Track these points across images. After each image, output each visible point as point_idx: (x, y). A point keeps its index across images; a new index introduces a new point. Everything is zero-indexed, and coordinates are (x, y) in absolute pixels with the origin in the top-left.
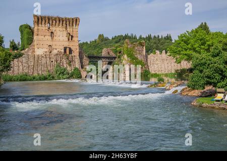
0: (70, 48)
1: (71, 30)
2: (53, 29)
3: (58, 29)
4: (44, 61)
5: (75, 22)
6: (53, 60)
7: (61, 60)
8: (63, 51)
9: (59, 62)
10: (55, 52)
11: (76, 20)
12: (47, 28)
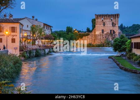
0: (113, 31)
1: (115, 21)
2: (105, 21)
3: (107, 21)
4: (99, 37)
5: (117, 16)
6: (104, 37)
7: (108, 37)
8: (109, 32)
9: (107, 38)
10: (105, 33)
11: (118, 15)
12: (101, 21)
